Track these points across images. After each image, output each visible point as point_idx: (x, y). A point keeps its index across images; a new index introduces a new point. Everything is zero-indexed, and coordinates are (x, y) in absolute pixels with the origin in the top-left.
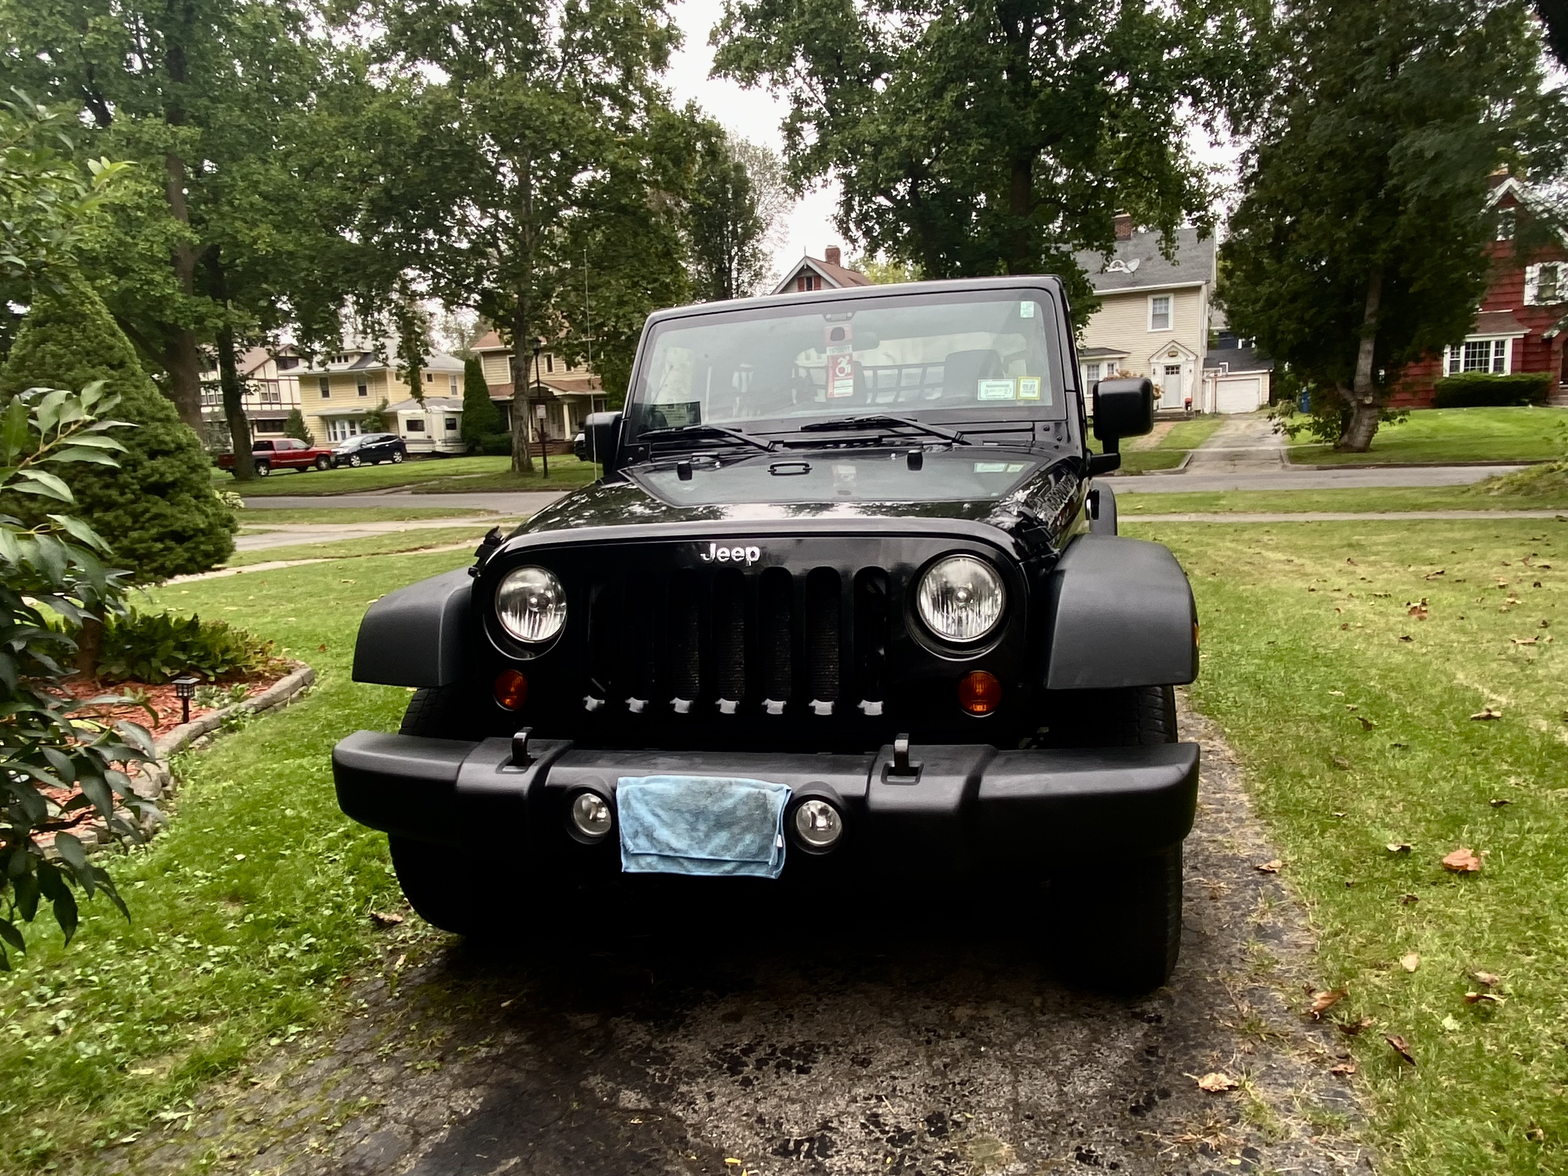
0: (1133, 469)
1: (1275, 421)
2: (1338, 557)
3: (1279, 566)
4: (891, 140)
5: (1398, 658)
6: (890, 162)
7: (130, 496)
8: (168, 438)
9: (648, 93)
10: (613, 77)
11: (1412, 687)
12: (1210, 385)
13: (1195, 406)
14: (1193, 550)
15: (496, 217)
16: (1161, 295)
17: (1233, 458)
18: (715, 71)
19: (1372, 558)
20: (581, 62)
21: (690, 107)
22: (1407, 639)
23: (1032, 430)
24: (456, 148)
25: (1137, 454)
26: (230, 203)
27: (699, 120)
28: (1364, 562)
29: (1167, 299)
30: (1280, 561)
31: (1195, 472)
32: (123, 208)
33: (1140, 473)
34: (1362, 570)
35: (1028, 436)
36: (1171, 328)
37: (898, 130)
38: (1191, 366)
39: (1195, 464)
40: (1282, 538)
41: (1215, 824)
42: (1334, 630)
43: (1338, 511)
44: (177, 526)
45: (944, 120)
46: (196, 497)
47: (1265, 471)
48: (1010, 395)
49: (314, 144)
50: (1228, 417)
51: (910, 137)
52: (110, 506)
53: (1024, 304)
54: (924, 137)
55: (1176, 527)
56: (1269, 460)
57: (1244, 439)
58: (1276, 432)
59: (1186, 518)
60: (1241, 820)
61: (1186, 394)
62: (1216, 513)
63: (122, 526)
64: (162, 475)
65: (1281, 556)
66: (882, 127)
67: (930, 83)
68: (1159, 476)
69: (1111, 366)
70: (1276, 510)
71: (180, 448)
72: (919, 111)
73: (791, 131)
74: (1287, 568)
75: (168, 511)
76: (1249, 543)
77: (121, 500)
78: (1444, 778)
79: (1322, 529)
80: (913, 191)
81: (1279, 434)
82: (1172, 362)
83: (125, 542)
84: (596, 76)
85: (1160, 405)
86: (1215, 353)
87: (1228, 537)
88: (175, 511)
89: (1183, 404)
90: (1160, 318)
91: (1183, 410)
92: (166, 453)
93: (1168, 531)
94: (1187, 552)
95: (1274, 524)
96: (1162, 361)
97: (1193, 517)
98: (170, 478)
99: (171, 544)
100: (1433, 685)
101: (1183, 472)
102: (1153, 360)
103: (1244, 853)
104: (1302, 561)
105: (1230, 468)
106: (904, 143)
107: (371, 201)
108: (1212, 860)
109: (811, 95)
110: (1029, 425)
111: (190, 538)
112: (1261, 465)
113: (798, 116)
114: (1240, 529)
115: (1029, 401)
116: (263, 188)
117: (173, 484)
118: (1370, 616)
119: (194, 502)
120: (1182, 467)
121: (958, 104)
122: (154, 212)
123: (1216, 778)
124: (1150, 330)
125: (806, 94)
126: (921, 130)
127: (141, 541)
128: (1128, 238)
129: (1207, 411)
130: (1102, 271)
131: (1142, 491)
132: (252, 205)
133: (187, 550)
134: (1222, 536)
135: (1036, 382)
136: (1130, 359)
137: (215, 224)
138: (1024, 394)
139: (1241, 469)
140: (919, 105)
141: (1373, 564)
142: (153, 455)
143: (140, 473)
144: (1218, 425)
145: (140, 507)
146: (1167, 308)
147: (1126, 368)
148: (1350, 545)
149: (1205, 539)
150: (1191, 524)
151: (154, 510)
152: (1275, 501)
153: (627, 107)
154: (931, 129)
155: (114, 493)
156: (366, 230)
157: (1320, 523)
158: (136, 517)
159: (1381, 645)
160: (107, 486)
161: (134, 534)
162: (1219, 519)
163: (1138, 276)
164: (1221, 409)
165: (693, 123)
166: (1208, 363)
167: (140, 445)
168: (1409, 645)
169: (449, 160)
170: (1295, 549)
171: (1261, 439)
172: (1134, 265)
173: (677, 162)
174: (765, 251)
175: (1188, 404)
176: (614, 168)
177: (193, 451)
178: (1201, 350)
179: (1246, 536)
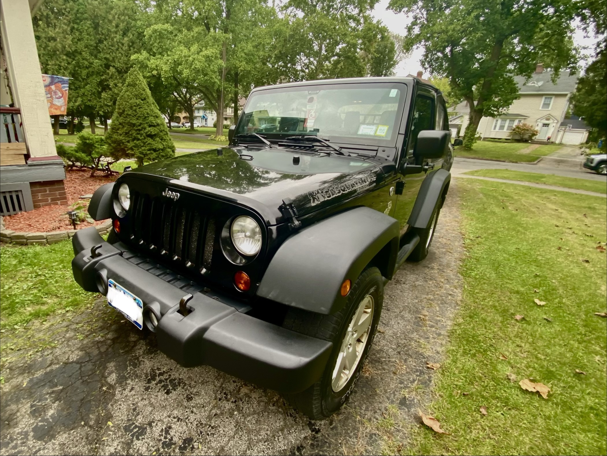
0: (514, 160)
1: (583, 150)
2: (579, 212)
3: (550, 211)
4: (446, 32)
5: (576, 271)
6: (443, 40)
7: (143, 137)
8: (154, 122)
9: (366, 18)
10: (355, 12)
11: (574, 289)
12: (561, 133)
13: (551, 140)
14: (516, 198)
15: (309, 60)
16: (549, 96)
17: (559, 162)
18: (388, 8)
19: (597, 216)
20: (346, 8)
21: (378, 22)
22: (587, 261)
23: (377, 150)
24: (301, 38)
25: (519, 155)
26: (236, 55)
27: (380, 26)
28: (591, 217)
29: (551, 98)
30: (552, 209)
31: (541, 165)
32: (208, 57)
33: (516, 162)
34: (587, 221)
35: (374, 153)
36: (550, 109)
37: (449, 28)
38: (554, 125)
39: (541, 162)
40: (559, 199)
41: (425, 333)
42: (553, 249)
43: (593, 191)
44: (154, 147)
45: (469, 23)
46: (161, 140)
47: (572, 169)
48: (372, 133)
49: (260, 38)
50: (565, 145)
51: (454, 30)
52: (138, 139)
53: (393, 90)
54: (459, 30)
55: (515, 186)
56: (575, 165)
57: (569, 155)
58: (582, 154)
59: (522, 184)
60: (439, 335)
61: (549, 135)
62: (537, 183)
63: (140, 145)
64: (151, 132)
65: (554, 207)
66: (443, 27)
67: (467, 10)
68: (524, 165)
69: (520, 121)
70: (565, 186)
71: (158, 125)
72: (460, 20)
73: (410, 29)
74: (553, 213)
75: (152, 143)
76: (543, 199)
77: (140, 138)
78: (560, 345)
79: (581, 198)
80: (451, 51)
81: (583, 156)
82: (547, 122)
83: (140, 150)
84: (350, 12)
85: (537, 138)
86: (567, 120)
87: (536, 194)
88: (154, 143)
89: (546, 138)
90: (546, 105)
91: (546, 141)
92: (154, 126)
93: (511, 188)
94: (512, 198)
95: (559, 192)
96: (542, 121)
97: (527, 184)
98: (153, 133)
99: (152, 152)
100: (585, 290)
101: (536, 164)
102: (539, 121)
103: (427, 353)
104: (562, 211)
105: (556, 166)
106: (450, 33)
107: (276, 55)
108: (410, 352)
109: (421, 16)
110: (376, 148)
111: (157, 151)
112: (571, 166)
113: (414, 24)
114: (543, 191)
115: (380, 137)
116: (245, 51)
117: (155, 135)
118: (576, 245)
119: (160, 141)
120: (535, 162)
121: (477, 17)
122: (216, 58)
123: (444, 309)
124: (541, 109)
125: (420, 15)
126: (459, 27)
127: (144, 150)
128: (541, 73)
129: (557, 142)
130: (524, 84)
131: (513, 169)
132: (242, 56)
133: (157, 154)
134: (533, 193)
135: (386, 128)
136: (529, 119)
137: (232, 61)
138: (378, 133)
139: (561, 167)
140: (460, 18)
141: (595, 218)
142: (150, 126)
143: (146, 131)
144: (559, 148)
145: (145, 141)
146: (550, 101)
147: (526, 122)
148: (590, 208)
149: (525, 194)
150: (523, 187)
151: (148, 142)
152: (567, 182)
153: (358, 22)
154: (463, 27)
155: (139, 136)
156: (273, 64)
157: (581, 195)
158: (144, 143)
159: (572, 262)
160: (138, 134)
161: (143, 148)
162: (538, 186)
163: (541, 88)
164: (564, 142)
165: (378, 27)
166: (562, 124)
167: (147, 123)
168: (586, 265)
169: (298, 42)
170: (563, 204)
171: (575, 156)
172: (540, 84)
173: (370, 41)
174: (395, 72)
175: (549, 139)
176: (348, 43)
177: (162, 126)
178: (561, 119)
179: (544, 195)
